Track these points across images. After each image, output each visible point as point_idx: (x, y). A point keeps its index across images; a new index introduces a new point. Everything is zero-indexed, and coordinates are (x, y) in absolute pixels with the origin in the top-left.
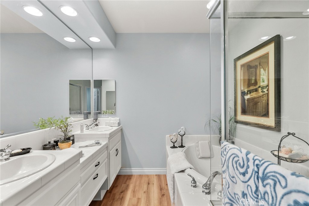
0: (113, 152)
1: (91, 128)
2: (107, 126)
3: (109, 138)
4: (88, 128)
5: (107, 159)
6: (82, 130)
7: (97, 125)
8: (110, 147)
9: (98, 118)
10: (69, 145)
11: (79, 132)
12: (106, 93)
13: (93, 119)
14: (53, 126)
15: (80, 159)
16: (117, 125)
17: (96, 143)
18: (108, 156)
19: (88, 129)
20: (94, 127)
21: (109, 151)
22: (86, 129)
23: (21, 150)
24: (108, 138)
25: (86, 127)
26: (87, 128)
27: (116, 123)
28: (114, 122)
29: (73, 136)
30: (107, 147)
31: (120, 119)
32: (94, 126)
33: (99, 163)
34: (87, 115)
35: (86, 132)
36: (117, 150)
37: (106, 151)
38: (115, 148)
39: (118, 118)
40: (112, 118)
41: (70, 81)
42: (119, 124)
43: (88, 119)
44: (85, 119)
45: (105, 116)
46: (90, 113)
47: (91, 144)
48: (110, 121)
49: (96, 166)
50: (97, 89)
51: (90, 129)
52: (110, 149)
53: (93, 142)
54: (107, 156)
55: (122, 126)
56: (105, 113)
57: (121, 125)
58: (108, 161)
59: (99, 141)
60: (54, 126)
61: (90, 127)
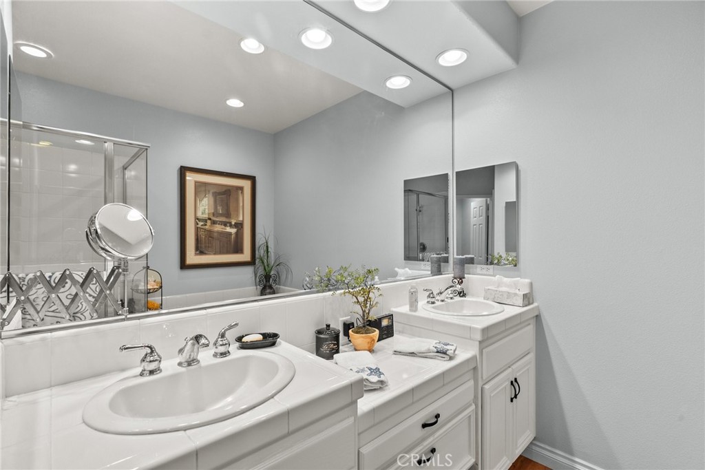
0: (497, 389)
1: (442, 301)
2: (488, 299)
3: (480, 342)
4: (433, 300)
5: (473, 407)
6: (413, 304)
7: (462, 294)
8: (485, 372)
9: (466, 276)
10: (369, 340)
11: (405, 309)
12: (506, 207)
13: (452, 275)
14: (339, 289)
15: (358, 401)
16: (520, 301)
17: (438, 352)
18: (476, 397)
19: (433, 303)
20: (451, 298)
21: (480, 383)
22: (428, 302)
23: (260, 337)
24: (478, 343)
25: (429, 296)
26: (429, 299)
27: (516, 294)
28: (512, 291)
29: (390, 317)
30: (475, 369)
31: (531, 284)
32: (451, 296)
33: (437, 416)
34: (440, 265)
35: (424, 309)
36: (514, 383)
37: (471, 383)
38: (508, 375)
39: (527, 281)
40: (506, 280)
41: (406, 182)
42: (528, 299)
43: (441, 274)
44: (434, 274)
45: (484, 272)
46: (446, 260)
47: (423, 349)
48: (498, 287)
49: (424, 426)
50: (485, 199)
51: (438, 303)
52: (484, 378)
53: (430, 344)
54: (472, 397)
55: (538, 307)
56: (496, 261)
57: (535, 304)
58: (477, 414)
59: (448, 347)
60: (342, 289)
61: (438, 298)
